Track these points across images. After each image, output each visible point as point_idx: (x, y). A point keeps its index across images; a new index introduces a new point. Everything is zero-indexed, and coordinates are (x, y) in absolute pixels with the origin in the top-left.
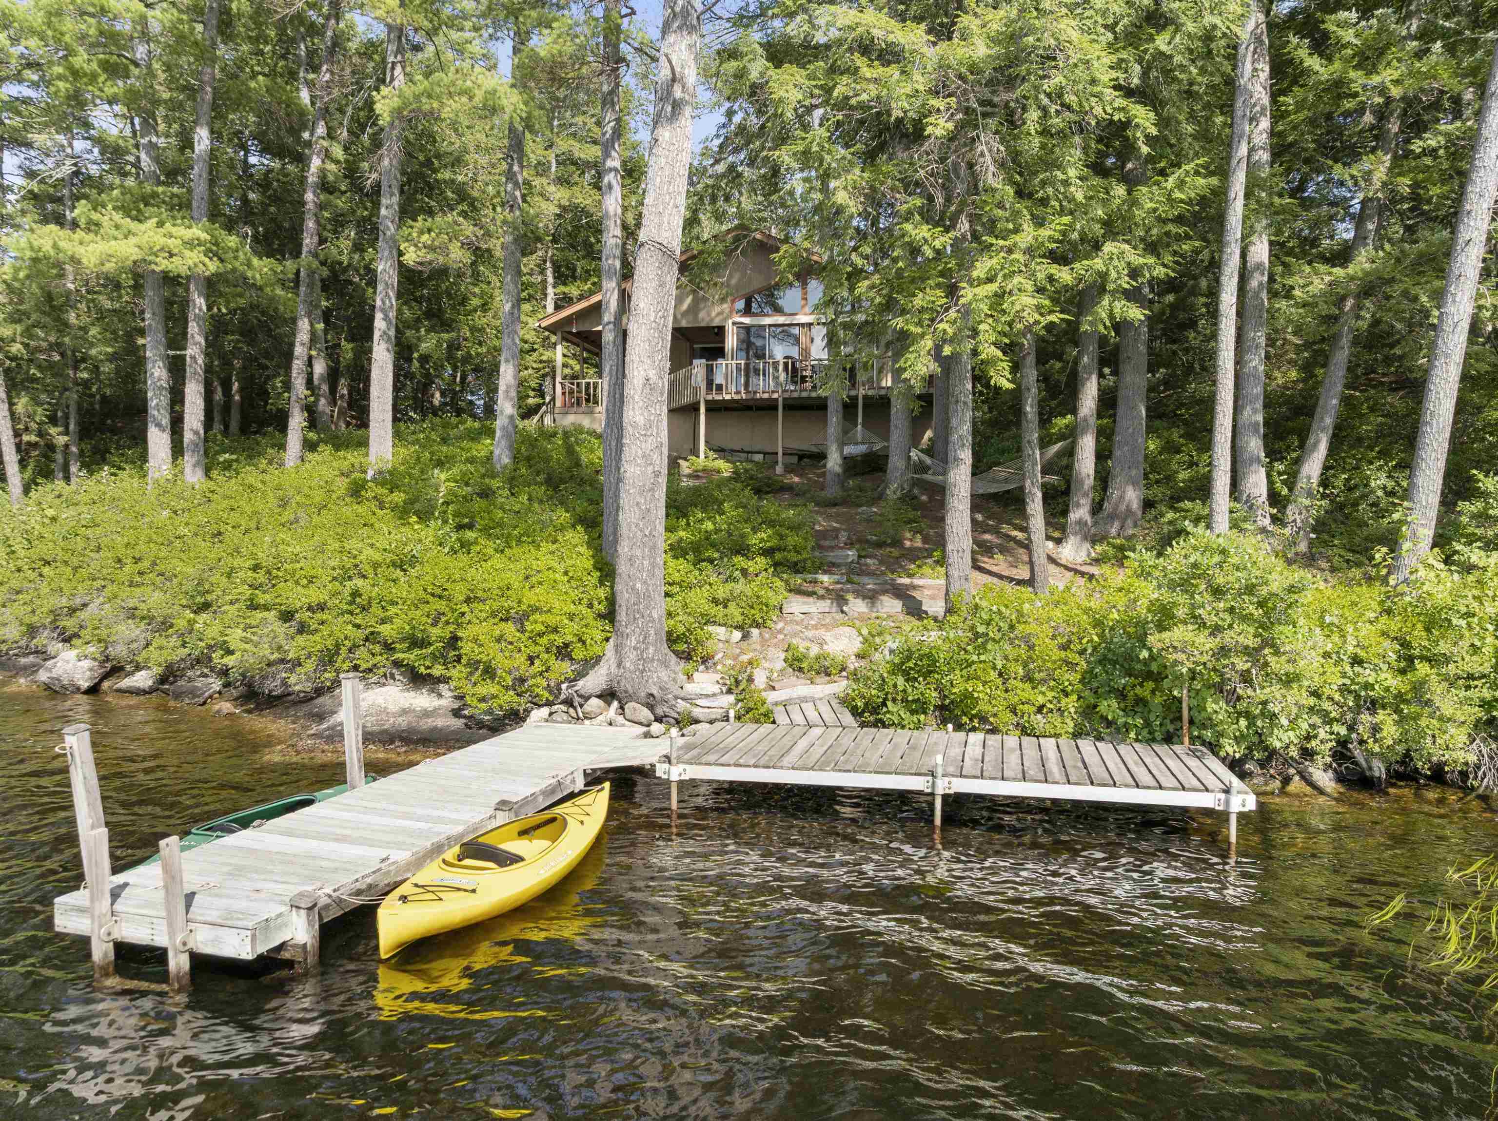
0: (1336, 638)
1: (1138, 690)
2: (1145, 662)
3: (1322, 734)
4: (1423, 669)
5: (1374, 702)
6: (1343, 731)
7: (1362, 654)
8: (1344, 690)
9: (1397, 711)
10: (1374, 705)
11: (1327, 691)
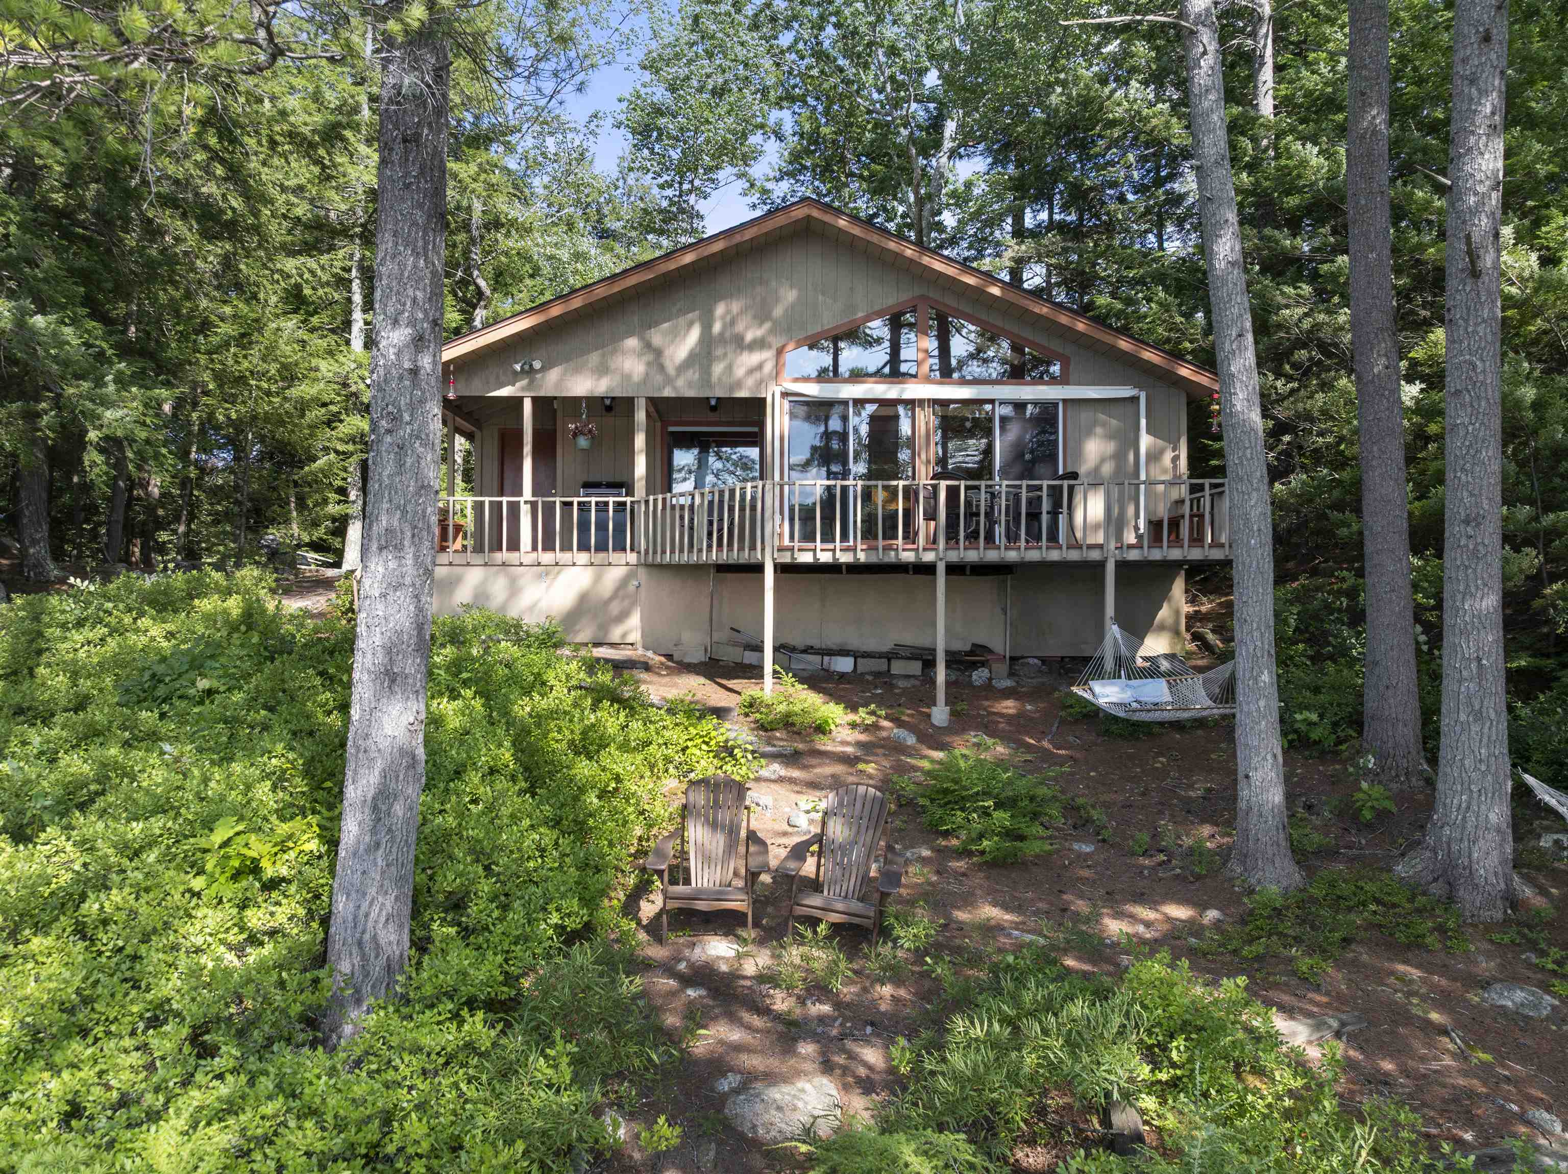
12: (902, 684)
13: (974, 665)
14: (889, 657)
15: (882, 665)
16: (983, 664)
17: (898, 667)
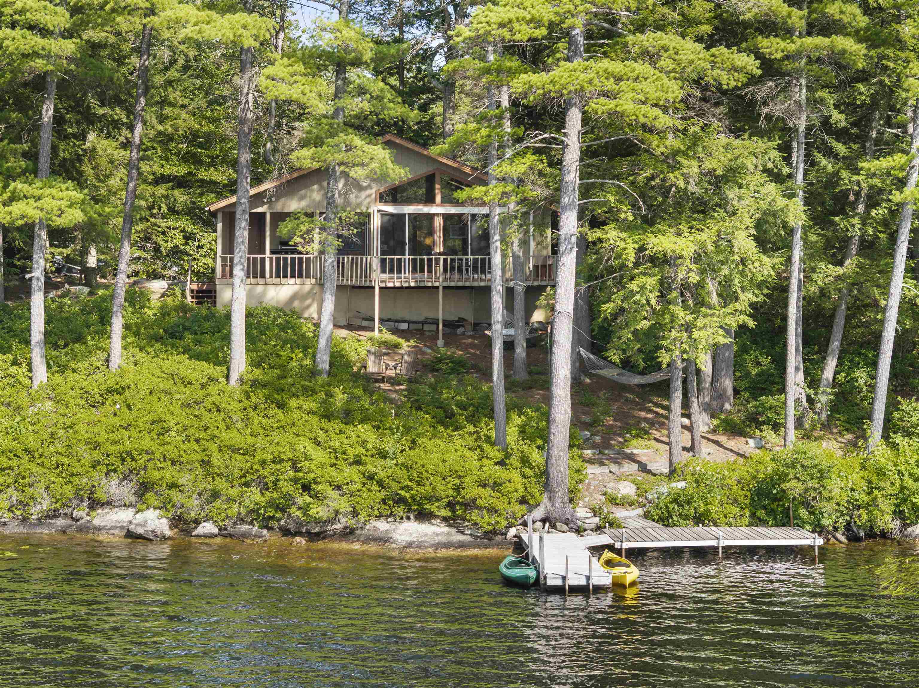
0: (845, 480)
1: (772, 506)
2: (776, 494)
3: (841, 520)
4: (876, 492)
5: (859, 506)
6: (848, 518)
7: (854, 487)
8: (848, 502)
9: (867, 509)
10: (859, 507)
11: (842, 503)
12: (427, 333)
13: (459, 326)
14: (423, 323)
15: (419, 326)
16: (463, 326)
17: (426, 327)
